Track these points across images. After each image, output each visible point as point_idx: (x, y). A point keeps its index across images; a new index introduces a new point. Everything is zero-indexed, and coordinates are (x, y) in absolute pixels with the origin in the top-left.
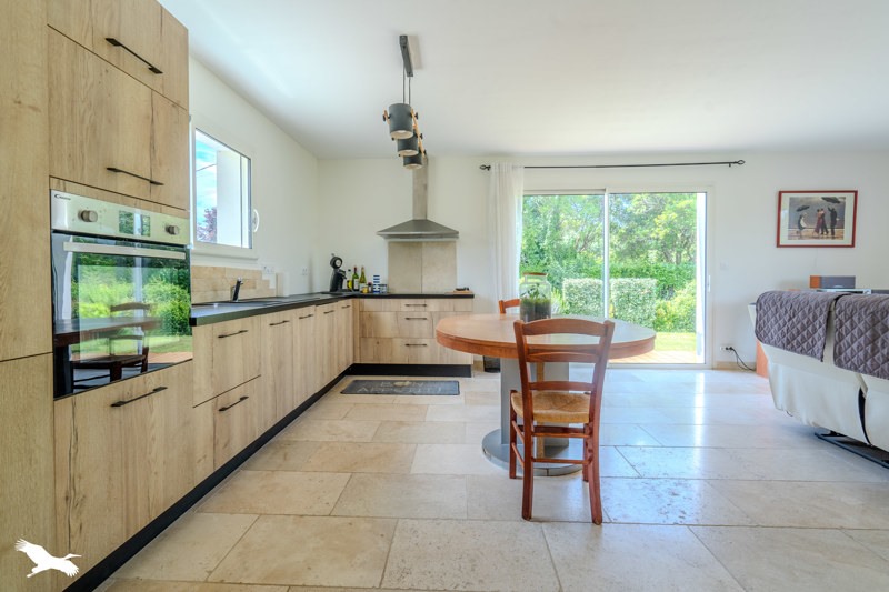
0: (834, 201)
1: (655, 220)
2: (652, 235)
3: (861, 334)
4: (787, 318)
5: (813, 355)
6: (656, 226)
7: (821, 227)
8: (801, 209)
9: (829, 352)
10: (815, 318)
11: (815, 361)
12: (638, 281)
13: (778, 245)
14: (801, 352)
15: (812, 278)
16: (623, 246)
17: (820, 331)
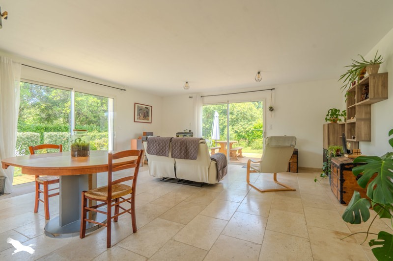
0: (147, 108)
1: (65, 104)
2: (63, 112)
3: (178, 148)
4: (157, 145)
5: (165, 156)
6: (65, 107)
7: (144, 116)
8: (140, 109)
9: (170, 155)
10: (166, 145)
11: (166, 158)
12: (61, 133)
13: (135, 121)
14: (162, 156)
15: (144, 133)
16: (44, 116)
17: (167, 148)
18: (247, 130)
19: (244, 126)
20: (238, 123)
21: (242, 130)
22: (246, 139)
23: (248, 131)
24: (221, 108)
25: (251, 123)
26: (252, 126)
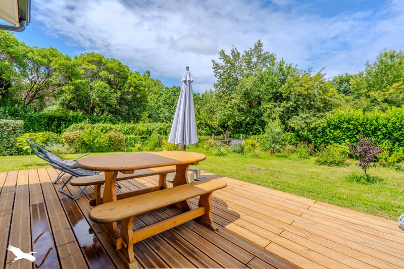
18: (312, 126)
19: (308, 121)
20: (298, 115)
21: (304, 125)
22: (310, 142)
23: (315, 129)
24: (270, 91)
25: (321, 114)
26: (323, 120)
